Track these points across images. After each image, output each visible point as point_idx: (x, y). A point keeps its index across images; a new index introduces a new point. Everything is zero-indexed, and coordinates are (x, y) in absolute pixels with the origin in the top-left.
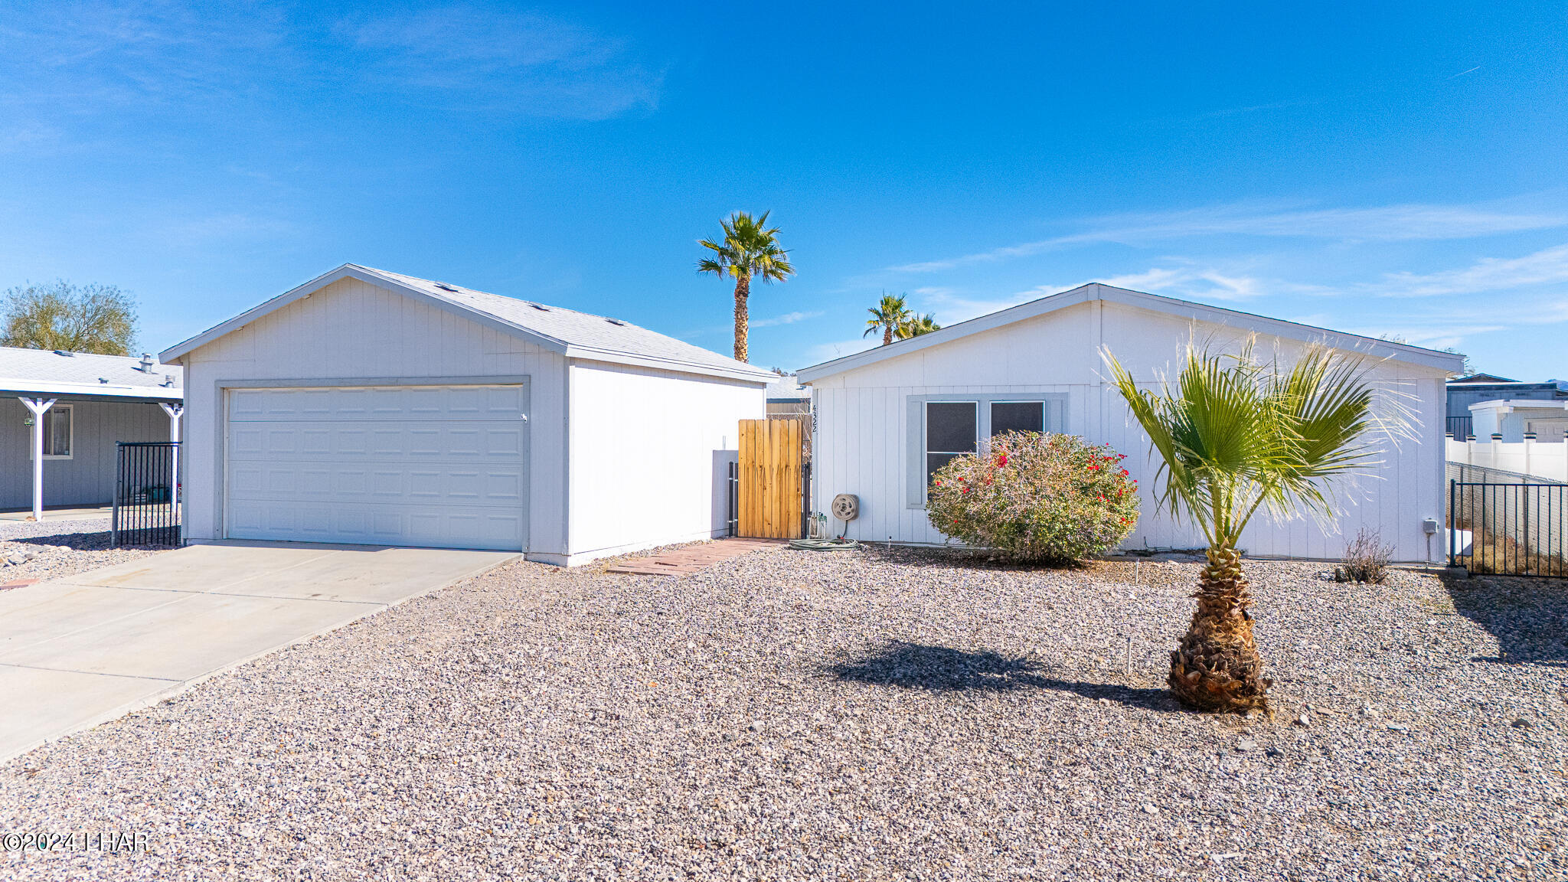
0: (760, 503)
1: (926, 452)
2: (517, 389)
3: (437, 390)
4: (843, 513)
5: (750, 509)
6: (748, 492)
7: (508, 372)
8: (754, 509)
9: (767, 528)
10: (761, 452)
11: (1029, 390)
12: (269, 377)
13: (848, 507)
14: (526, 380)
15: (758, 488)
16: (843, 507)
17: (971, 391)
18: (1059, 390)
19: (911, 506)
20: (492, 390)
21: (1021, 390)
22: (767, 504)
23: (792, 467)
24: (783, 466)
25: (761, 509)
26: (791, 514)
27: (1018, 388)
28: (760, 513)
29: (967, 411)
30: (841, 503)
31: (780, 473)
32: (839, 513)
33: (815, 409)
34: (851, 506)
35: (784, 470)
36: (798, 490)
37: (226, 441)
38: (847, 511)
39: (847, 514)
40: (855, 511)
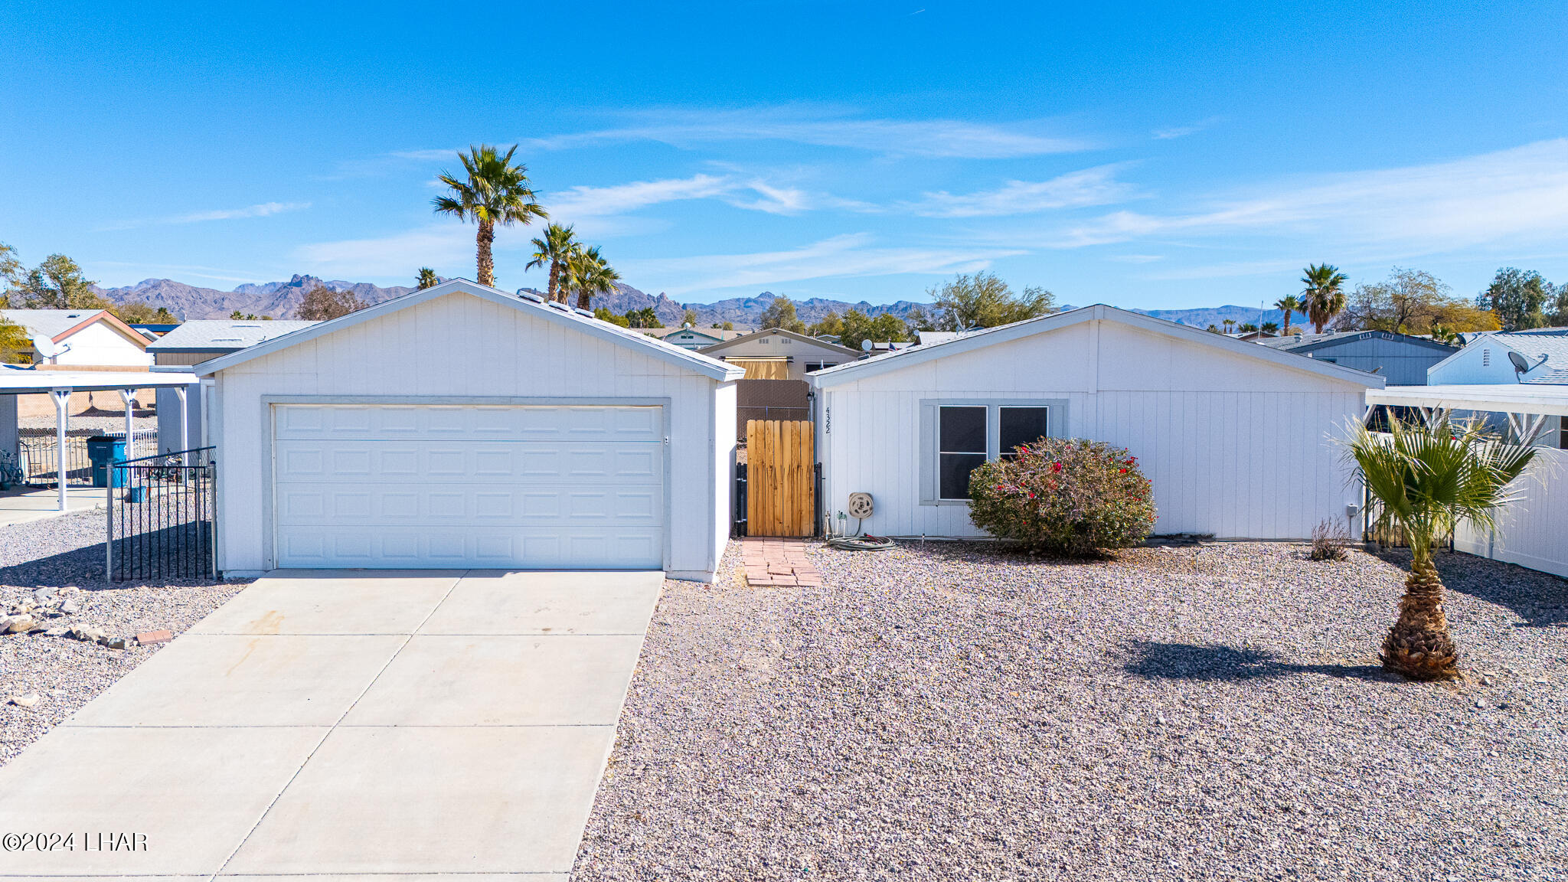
0: (771, 503)
1: (939, 453)
2: (649, 411)
3: (556, 411)
4: (861, 511)
5: (760, 509)
6: (757, 493)
7: (645, 395)
8: (764, 508)
9: (778, 527)
10: (771, 453)
11: (1033, 396)
12: (337, 392)
13: (865, 506)
14: (665, 402)
15: (769, 489)
16: (861, 506)
17: (981, 396)
18: (1060, 396)
19: (924, 502)
20: (621, 411)
21: (1027, 396)
22: (778, 503)
23: (804, 468)
24: (795, 465)
25: (771, 508)
26: (803, 513)
27: (1024, 395)
28: (771, 511)
29: (978, 415)
30: (858, 502)
31: (791, 473)
32: (856, 511)
33: (828, 411)
34: (868, 504)
35: (796, 470)
36: (811, 489)
37: (273, 461)
38: (864, 509)
39: (864, 512)
40: (871, 509)
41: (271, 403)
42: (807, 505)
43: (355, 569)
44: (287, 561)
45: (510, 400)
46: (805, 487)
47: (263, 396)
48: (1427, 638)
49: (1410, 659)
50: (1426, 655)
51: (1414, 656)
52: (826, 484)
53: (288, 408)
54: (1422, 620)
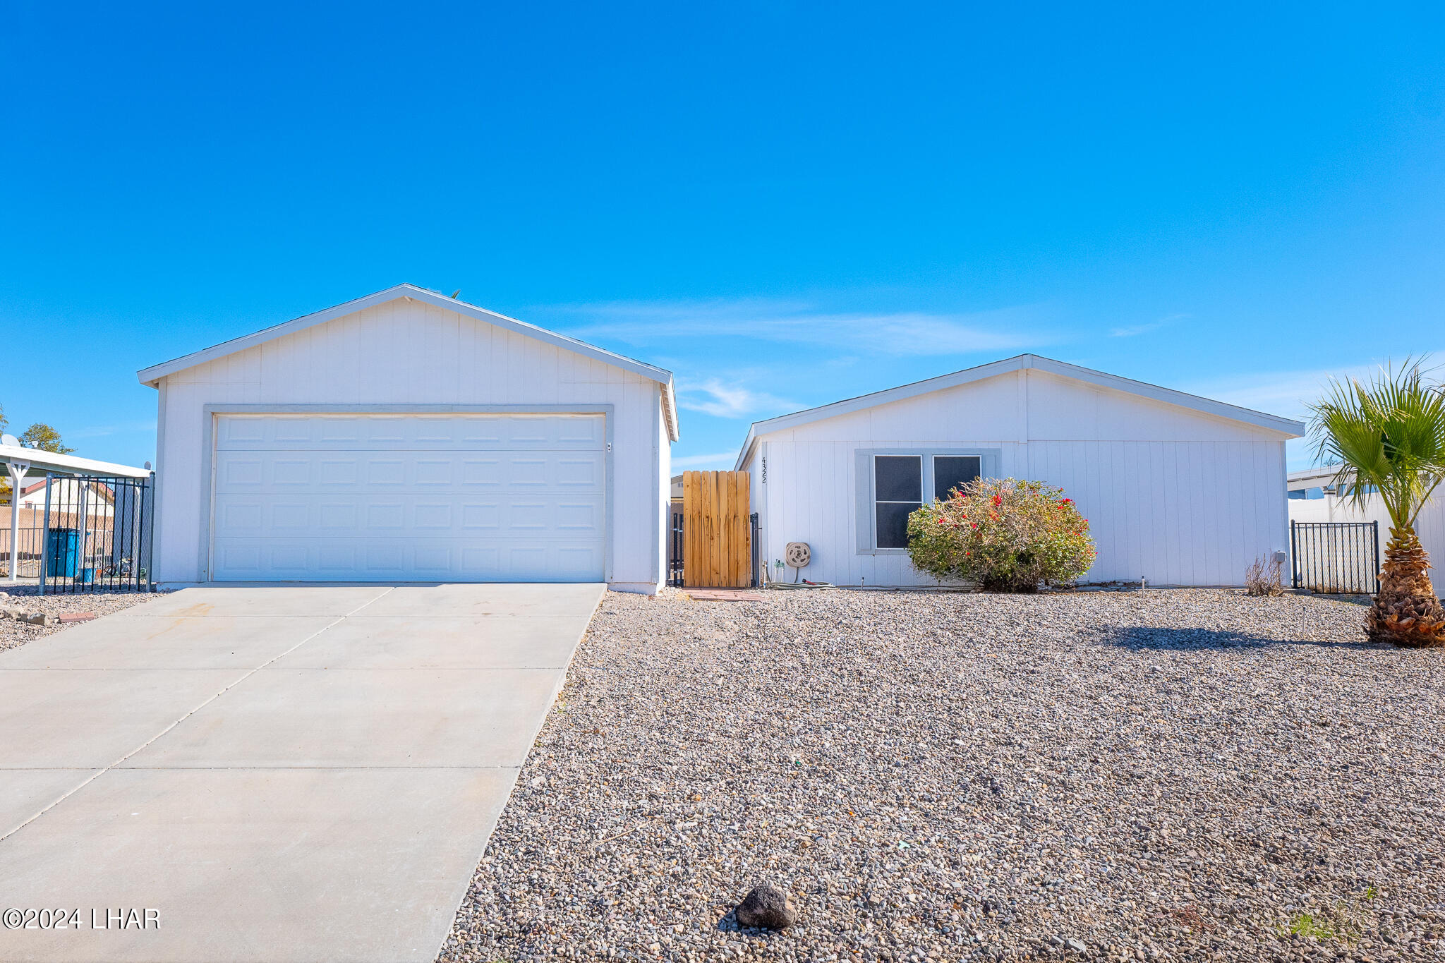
0: (707, 553)
1: (875, 502)
2: (592, 420)
3: (496, 419)
4: (798, 560)
5: (696, 559)
6: (694, 543)
7: (587, 401)
8: (700, 558)
9: (715, 578)
10: (708, 503)
11: (965, 446)
12: (280, 401)
13: (803, 554)
14: (607, 410)
15: (705, 539)
16: (798, 555)
17: (915, 445)
18: (992, 446)
19: (860, 552)
20: (562, 418)
21: (960, 445)
22: (715, 553)
23: (741, 517)
24: (732, 516)
25: (708, 558)
26: (740, 563)
27: (958, 444)
28: (708, 562)
29: (911, 464)
30: (796, 550)
31: (728, 523)
32: (793, 559)
33: (764, 461)
34: (805, 553)
35: (732, 520)
36: (747, 539)
37: (213, 472)
38: (802, 558)
39: (802, 561)
40: (809, 557)
41: (213, 413)
42: (743, 555)
44: (222, 573)
45: (451, 408)
46: (742, 538)
47: (206, 405)
52: (762, 534)
53: (231, 419)
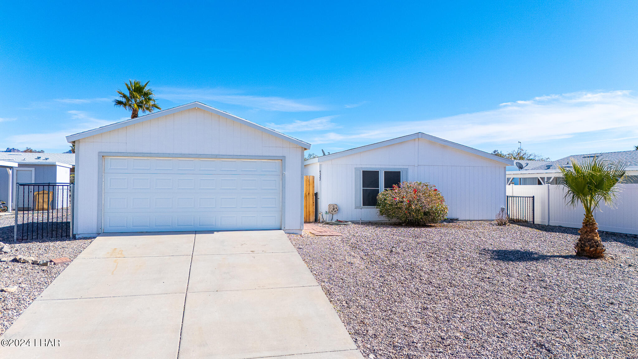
1: (362, 188)
2: (276, 162)
3: (235, 161)
4: (333, 211)
7: (275, 155)
11: (396, 167)
12: (136, 152)
13: (335, 209)
14: (282, 159)
16: (334, 209)
17: (377, 167)
18: (405, 167)
19: (357, 208)
21: (393, 167)
23: (311, 194)
24: (307, 193)
26: (311, 212)
29: (376, 174)
30: (332, 207)
31: (306, 196)
32: (332, 211)
33: (320, 172)
34: (336, 209)
35: (308, 195)
36: (313, 203)
37: (103, 183)
38: (335, 210)
39: (335, 211)
40: (338, 210)
41: (103, 156)
42: (312, 209)
43: (142, 232)
44: (108, 229)
45: (216, 156)
46: (311, 202)
47: (99, 152)
48: (595, 243)
49: (590, 251)
50: (596, 249)
51: (592, 249)
52: (319, 201)
53: (111, 159)
54: (593, 236)
